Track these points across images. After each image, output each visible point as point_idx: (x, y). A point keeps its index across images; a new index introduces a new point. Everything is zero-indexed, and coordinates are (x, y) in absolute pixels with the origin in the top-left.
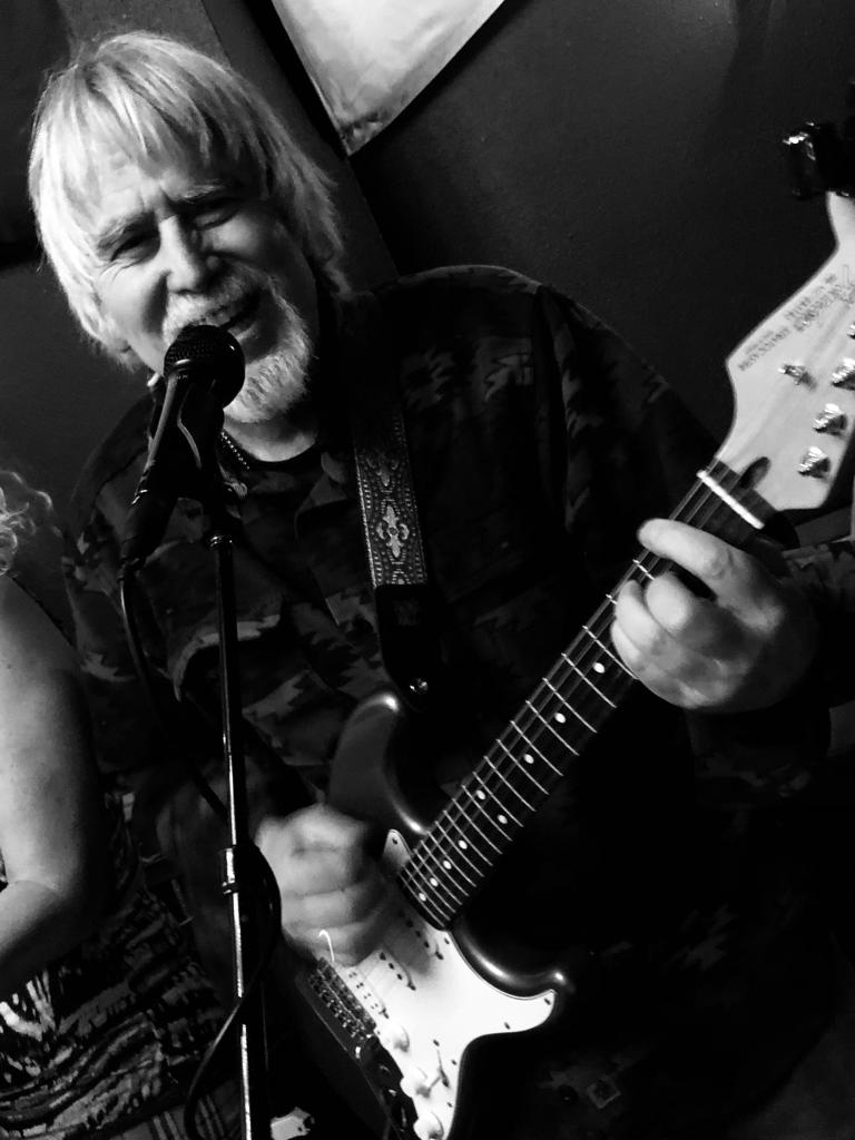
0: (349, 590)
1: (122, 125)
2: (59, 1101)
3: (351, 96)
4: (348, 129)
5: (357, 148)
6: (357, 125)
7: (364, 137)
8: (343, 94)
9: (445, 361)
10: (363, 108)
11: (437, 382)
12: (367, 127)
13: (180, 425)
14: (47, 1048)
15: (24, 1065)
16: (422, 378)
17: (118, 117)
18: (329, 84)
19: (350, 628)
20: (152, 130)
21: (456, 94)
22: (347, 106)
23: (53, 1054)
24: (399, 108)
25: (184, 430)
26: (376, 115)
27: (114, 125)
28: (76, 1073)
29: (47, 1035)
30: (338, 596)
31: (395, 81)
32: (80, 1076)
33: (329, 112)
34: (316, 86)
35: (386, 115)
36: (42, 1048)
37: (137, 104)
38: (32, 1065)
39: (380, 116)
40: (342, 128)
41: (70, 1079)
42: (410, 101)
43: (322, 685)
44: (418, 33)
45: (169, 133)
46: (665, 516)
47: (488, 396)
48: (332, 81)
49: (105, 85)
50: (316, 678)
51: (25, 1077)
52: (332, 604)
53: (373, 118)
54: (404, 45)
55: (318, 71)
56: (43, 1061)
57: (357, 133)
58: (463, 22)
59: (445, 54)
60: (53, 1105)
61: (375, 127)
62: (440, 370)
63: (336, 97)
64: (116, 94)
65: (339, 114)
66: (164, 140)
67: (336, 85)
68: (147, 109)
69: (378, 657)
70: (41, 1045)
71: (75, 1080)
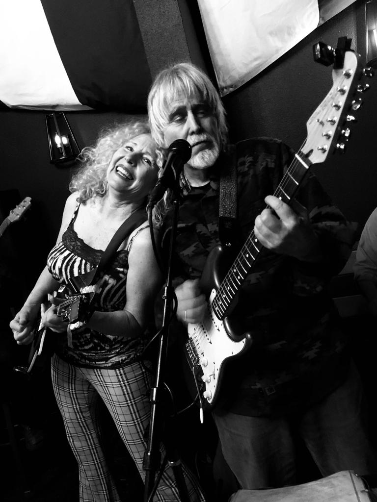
0: (214, 222)
1: (185, 87)
2: (111, 356)
3: (226, 78)
4: (223, 89)
5: (224, 95)
6: (226, 88)
7: (227, 92)
8: (224, 77)
9: (250, 159)
10: (229, 83)
11: (247, 165)
12: (229, 89)
13: (172, 166)
14: (114, 343)
15: (105, 346)
16: (243, 163)
17: (184, 84)
18: (220, 73)
19: (213, 232)
20: (193, 89)
21: (260, 84)
22: (224, 81)
23: (114, 345)
24: (240, 85)
25: (173, 168)
26: (232, 85)
27: (183, 85)
28: (119, 349)
29: (114, 339)
30: (211, 224)
31: (241, 76)
32: (120, 350)
33: (218, 83)
34: (216, 73)
35: (236, 86)
36: (112, 343)
37: (189, 81)
38: (107, 346)
39: (234, 86)
40: (221, 87)
41: (117, 351)
42: (244, 83)
43: (202, 247)
44: (251, 62)
45: (197, 90)
46: (272, 195)
47: (261, 169)
48: (221, 72)
49: (181, 75)
50: (200, 245)
51: (104, 349)
52: (209, 226)
53: (231, 86)
54: (246, 65)
55: (217, 69)
56: (111, 346)
57: (225, 90)
58: (267, 61)
59: (260, 70)
60: (110, 356)
61: (231, 89)
62: (249, 161)
63: (221, 78)
64: (184, 77)
65: (221, 83)
66: (195, 92)
67: (222, 74)
68: (192, 83)
69: (218, 239)
70: (112, 342)
71: (119, 351)
